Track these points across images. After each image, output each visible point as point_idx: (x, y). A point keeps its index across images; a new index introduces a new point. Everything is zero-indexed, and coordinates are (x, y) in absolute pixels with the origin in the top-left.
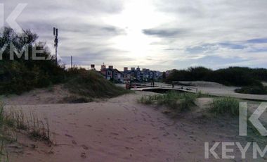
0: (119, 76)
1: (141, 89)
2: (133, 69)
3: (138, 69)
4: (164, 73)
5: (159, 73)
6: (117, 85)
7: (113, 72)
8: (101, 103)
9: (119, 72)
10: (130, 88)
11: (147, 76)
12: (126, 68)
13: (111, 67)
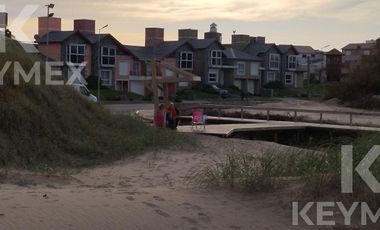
0: (124, 68)
1: (227, 129)
2: (187, 35)
3: (213, 36)
4: (334, 55)
5: (312, 55)
6: (116, 109)
7: (94, 47)
8: (41, 190)
9: (125, 51)
10: (172, 124)
11: (255, 70)
12: (154, 34)
13: (84, 27)
